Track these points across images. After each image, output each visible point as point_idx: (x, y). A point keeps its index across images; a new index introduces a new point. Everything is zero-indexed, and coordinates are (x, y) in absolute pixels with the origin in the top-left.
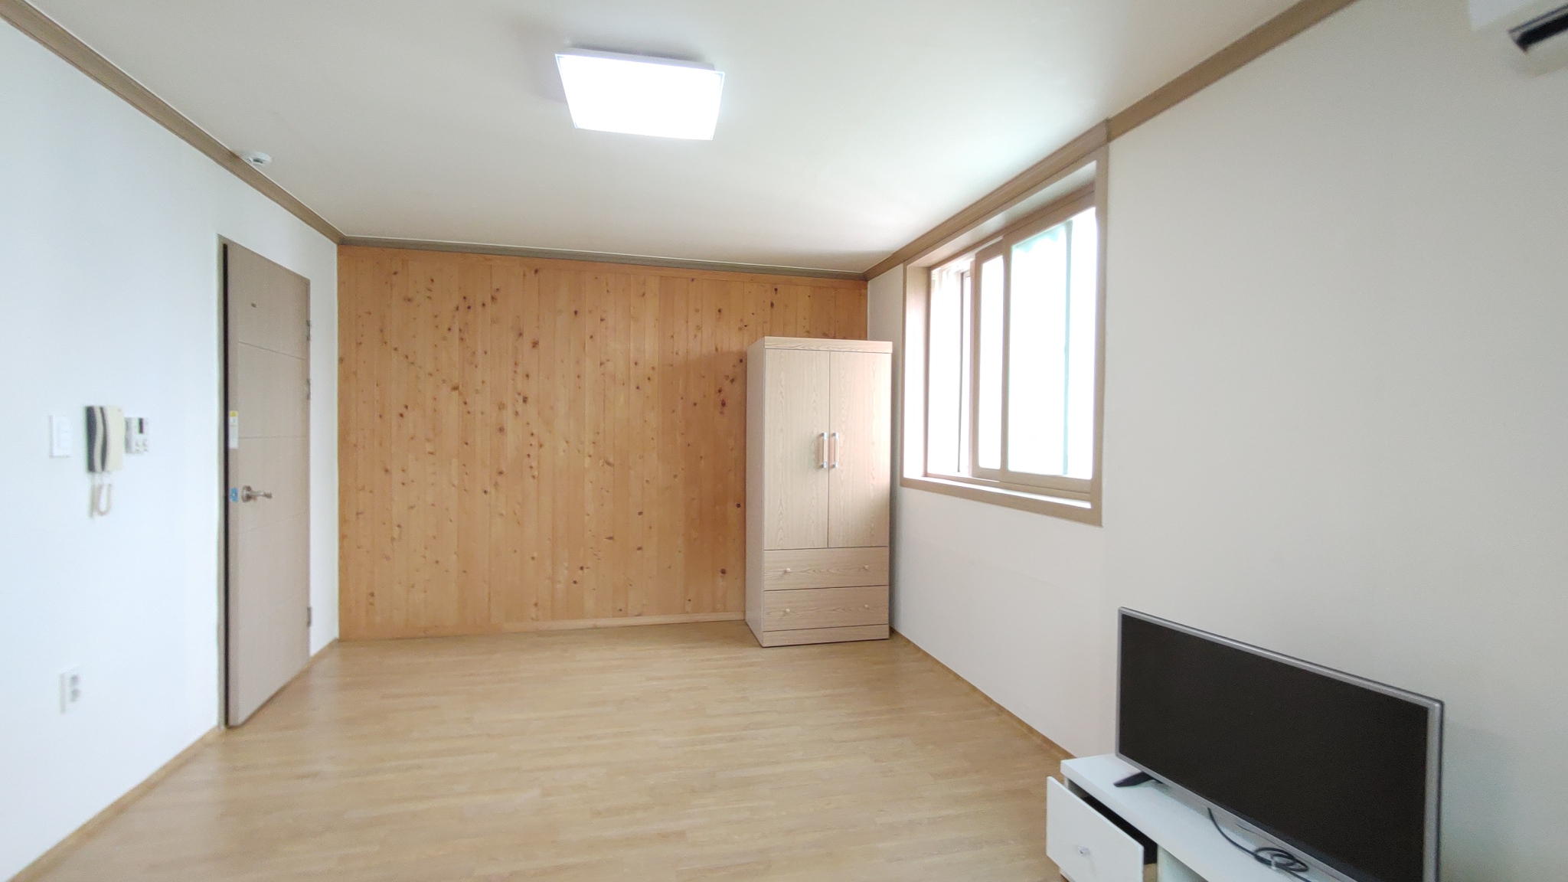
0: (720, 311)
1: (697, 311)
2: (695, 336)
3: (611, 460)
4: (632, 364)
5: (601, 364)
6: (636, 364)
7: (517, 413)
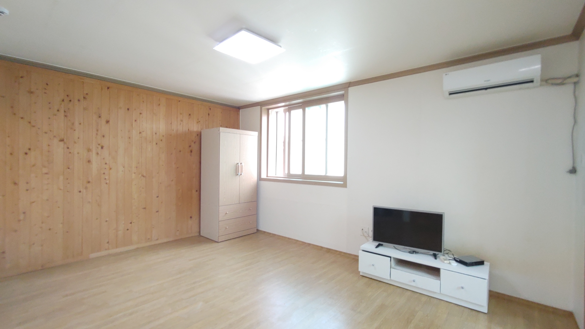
0: (190, 115)
1: (181, 114)
2: (180, 124)
3: (145, 175)
4: (154, 134)
5: (140, 133)
6: (156, 134)
7: (98, 154)
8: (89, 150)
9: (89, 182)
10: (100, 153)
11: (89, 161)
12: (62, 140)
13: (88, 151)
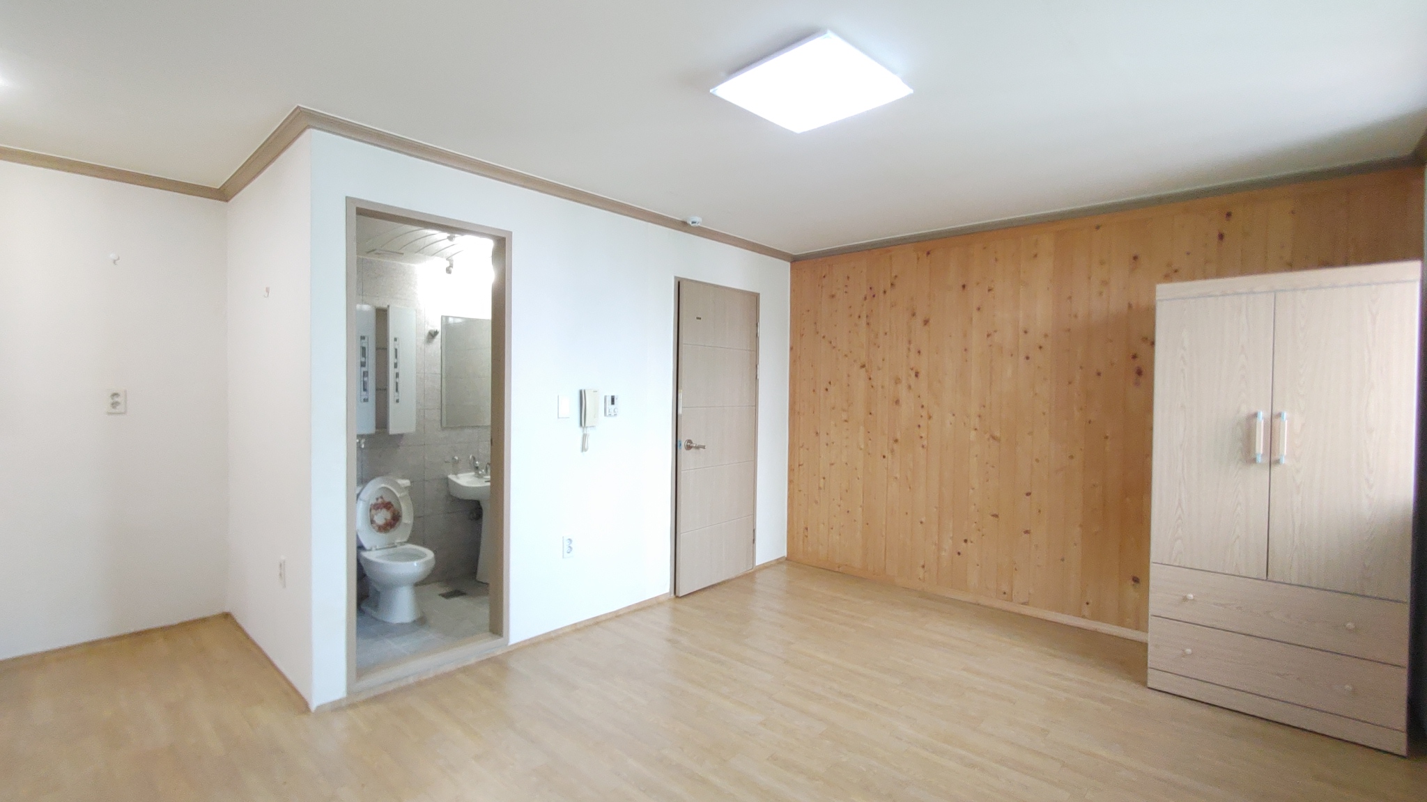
0: (1135, 258)
1: (1102, 263)
2: (1101, 294)
3: (997, 434)
4: (1021, 333)
5: (988, 335)
6: (1026, 332)
7: (910, 387)
8: (897, 381)
9: (896, 441)
10: (912, 387)
11: (897, 402)
12: (863, 366)
13: (896, 383)
